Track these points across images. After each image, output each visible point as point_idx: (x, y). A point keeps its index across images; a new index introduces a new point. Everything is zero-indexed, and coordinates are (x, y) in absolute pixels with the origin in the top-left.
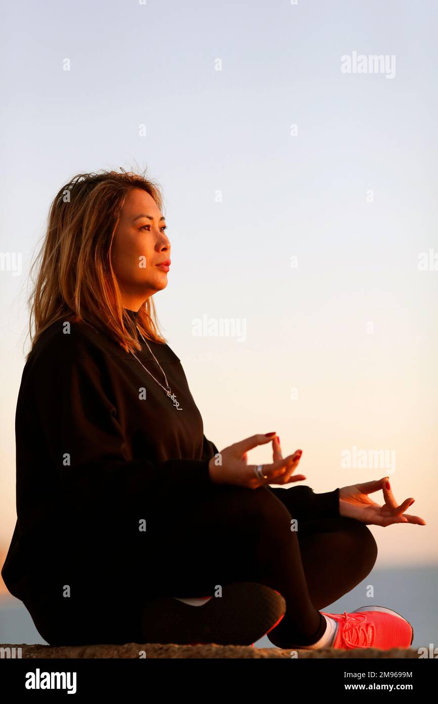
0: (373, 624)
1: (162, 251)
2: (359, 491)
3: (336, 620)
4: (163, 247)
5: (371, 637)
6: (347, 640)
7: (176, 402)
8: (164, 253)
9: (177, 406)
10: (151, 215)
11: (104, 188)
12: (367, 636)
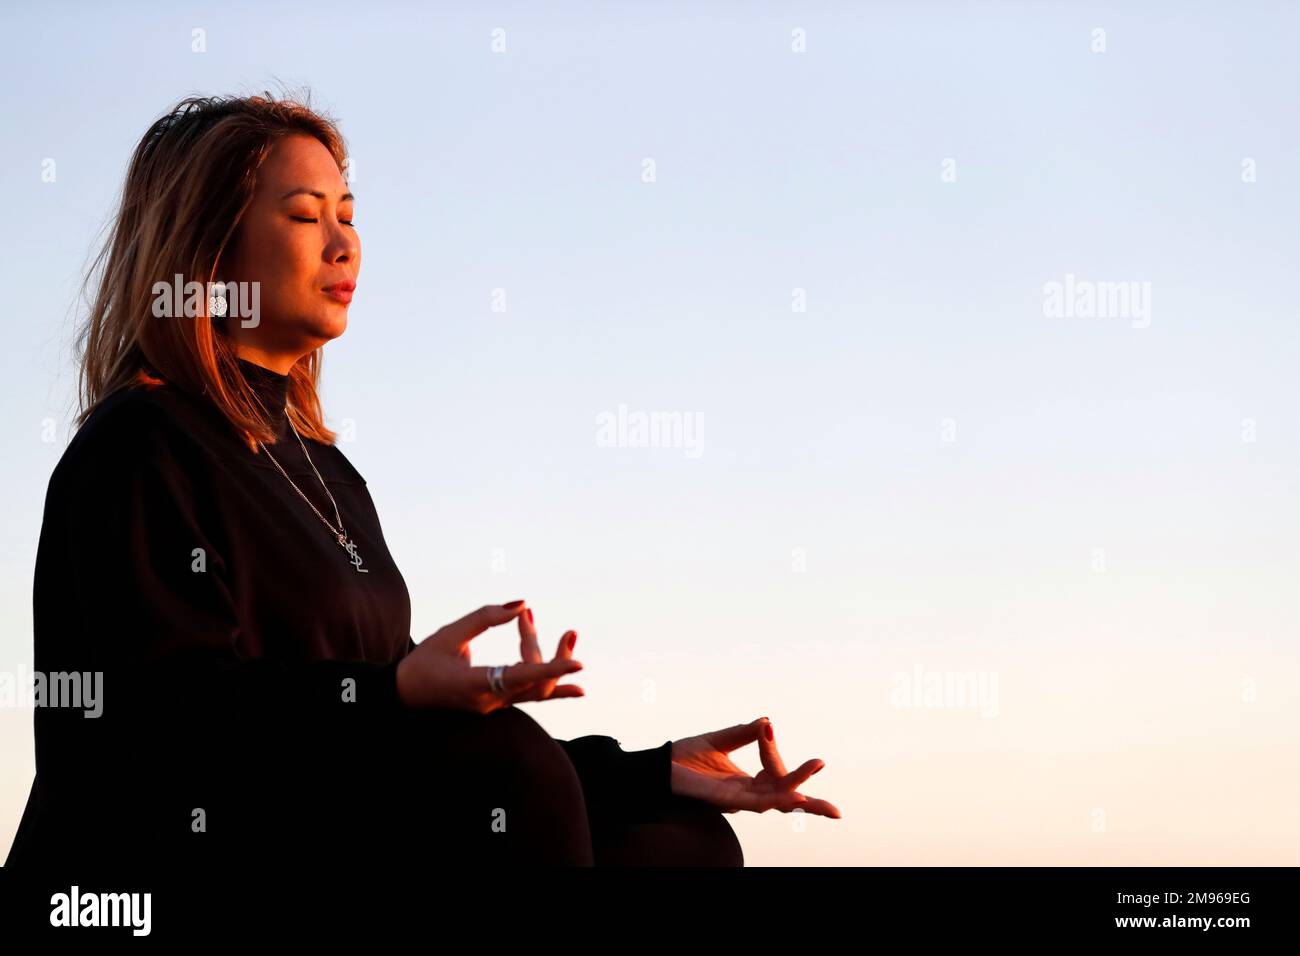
1: (338, 261)
2: (709, 746)
4: (340, 253)
7: (357, 558)
8: (341, 264)
9: (358, 564)
11: (232, 128)
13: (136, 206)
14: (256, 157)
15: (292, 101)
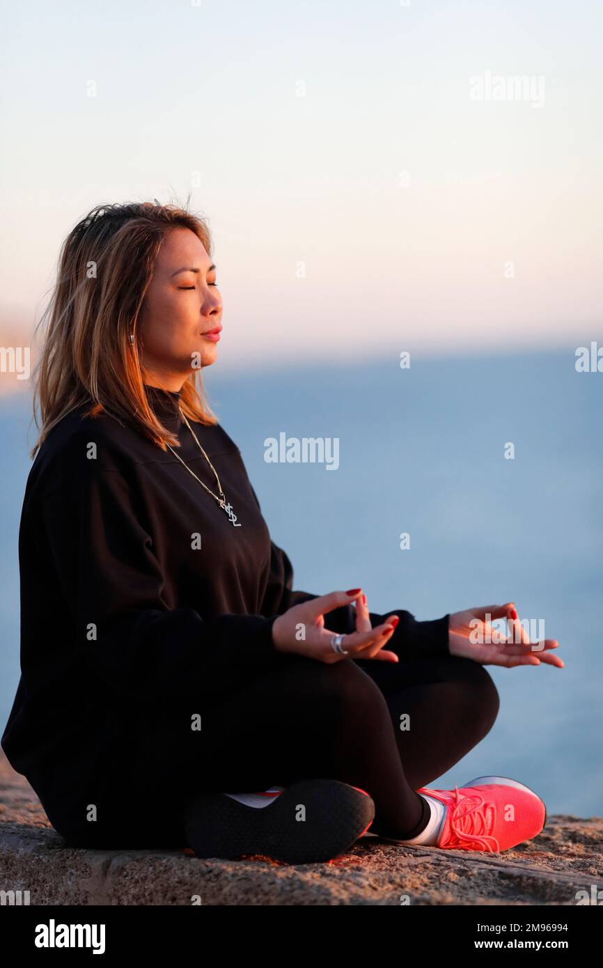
0: (493, 805)
1: (210, 314)
3: (444, 802)
4: (212, 309)
5: (490, 822)
6: (458, 830)
7: (233, 515)
8: (213, 316)
9: (234, 521)
10: (195, 266)
11: (133, 230)
12: (485, 821)
13: (70, 280)
14: (153, 248)
15: (172, 205)
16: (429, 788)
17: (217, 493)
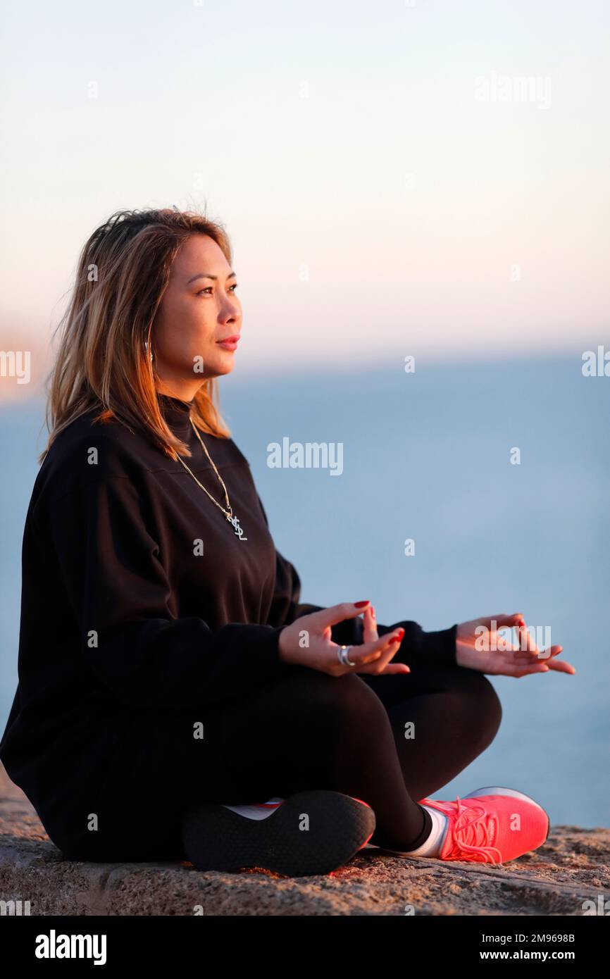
0: (495, 816)
1: (227, 322)
3: (446, 813)
4: (230, 317)
5: (492, 833)
6: (460, 841)
7: (239, 529)
8: (230, 324)
9: (240, 534)
10: (213, 273)
11: (152, 235)
12: (487, 832)
14: (170, 254)
15: (190, 211)
16: (430, 799)
17: (225, 506)
